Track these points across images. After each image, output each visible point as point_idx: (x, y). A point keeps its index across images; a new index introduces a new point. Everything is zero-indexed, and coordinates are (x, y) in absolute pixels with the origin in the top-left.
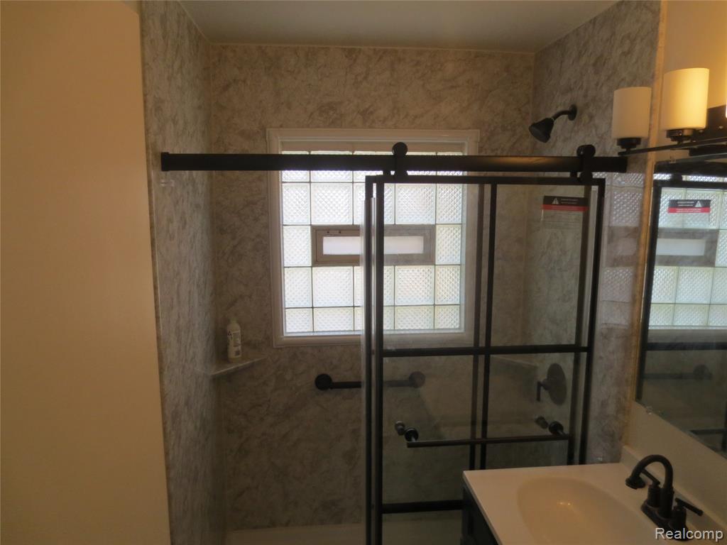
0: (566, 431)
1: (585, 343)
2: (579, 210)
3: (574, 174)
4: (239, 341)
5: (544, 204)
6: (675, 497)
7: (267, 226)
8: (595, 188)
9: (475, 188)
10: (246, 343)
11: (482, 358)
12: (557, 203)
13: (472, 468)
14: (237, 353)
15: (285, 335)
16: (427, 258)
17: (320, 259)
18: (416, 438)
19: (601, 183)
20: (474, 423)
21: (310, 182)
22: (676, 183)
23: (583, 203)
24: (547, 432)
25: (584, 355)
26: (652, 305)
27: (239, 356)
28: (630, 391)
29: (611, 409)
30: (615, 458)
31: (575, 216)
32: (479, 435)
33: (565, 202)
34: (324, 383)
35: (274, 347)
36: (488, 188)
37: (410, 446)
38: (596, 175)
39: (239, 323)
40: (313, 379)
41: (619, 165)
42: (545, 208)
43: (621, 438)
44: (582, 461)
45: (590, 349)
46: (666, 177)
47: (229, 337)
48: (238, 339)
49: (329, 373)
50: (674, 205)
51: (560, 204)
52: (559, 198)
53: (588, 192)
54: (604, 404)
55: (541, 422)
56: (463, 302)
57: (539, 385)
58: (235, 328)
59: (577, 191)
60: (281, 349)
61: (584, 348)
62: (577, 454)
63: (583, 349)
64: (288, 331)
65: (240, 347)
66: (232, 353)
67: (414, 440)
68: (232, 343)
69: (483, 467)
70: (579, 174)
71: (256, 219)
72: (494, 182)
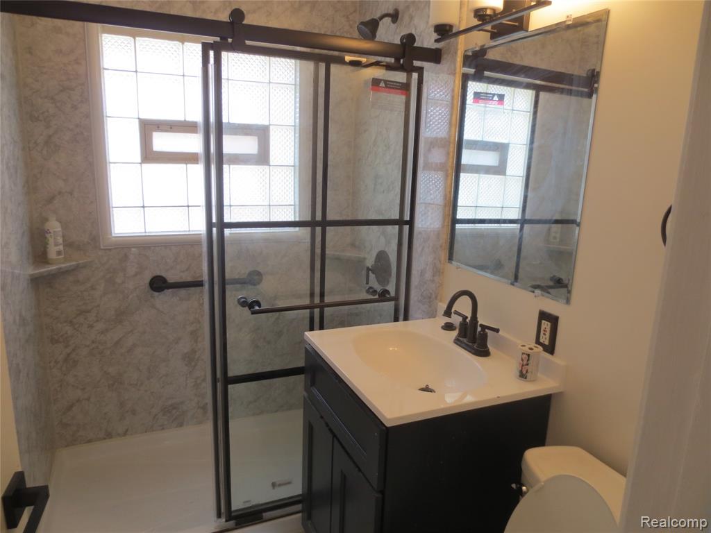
0: (393, 294)
1: (407, 217)
2: (402, 94)
3: (397, 60)
4: (60, 240)
5: (372, 85)
6: (479, 323)
7: (88, 116)
8: (415, 75)
9: (310, 65)
10: (69, 244)
11: (318, 230)
12: (384, 85)
13: (312, 329)
14: (59, 253)
15: (113, 235)
16: (262, 158)
17: (149, 155)
18: (260, 307)
19: (420, 70)
20: (312, 295)
21: (136, 72)
22: (479, 77)
23: (405, 88)
24: (377, 297)
25: (406, 228)
26: (458, 208)
27: (61, 257)
28: (444, 255)
29: (428, 275)
30: (432, 315)
31: (398, 99)
32: (317, 300)
33: (390, 86)
34: (158, 284)
35: (102, 247)
36: (322, 66)
37: (254, 313)
38: (417, 63)
39: (59, 220)
40: (147, 280)
41: (435, 56)
42: (372, 89)
43: (436, 297)
44: (406, 318)
45: (411, 223)
46: (472, 71)
47: (48, 236)
48: (59, 238)
49: (164, 274)
50: (478, 96)
51: (386, 87)
52: (386, 82)
53: (409, 78)
54: (422, 273)
55: (372, 291)
56: (297, 203)
57: (368, 269)
58: (54, 226)
59: (400, 77)
60: (110, 250)
61: (407, 221)
62: (402, 314)
63: (406, 223)
64: (116, 232)
65: (61, 247)
66: (52, 252)
67: (257, 308)
68: (51, 241)
69: (322, 328)
70: (402, 61)
71: (74, 107)
72: (329, 61)
